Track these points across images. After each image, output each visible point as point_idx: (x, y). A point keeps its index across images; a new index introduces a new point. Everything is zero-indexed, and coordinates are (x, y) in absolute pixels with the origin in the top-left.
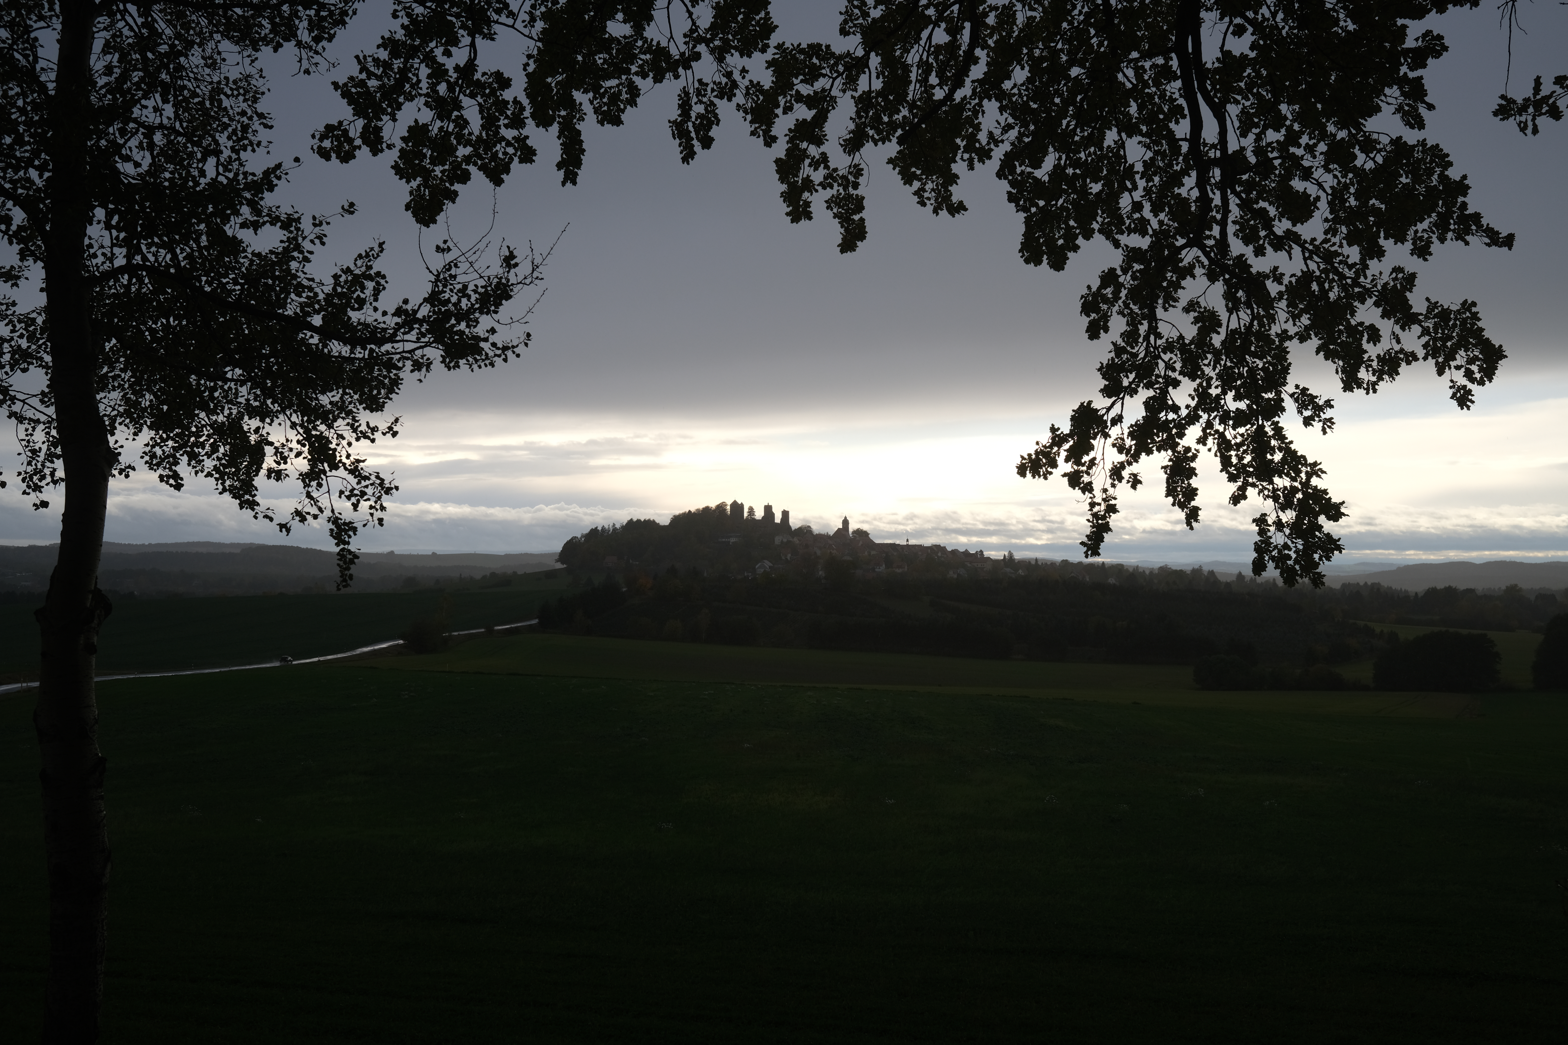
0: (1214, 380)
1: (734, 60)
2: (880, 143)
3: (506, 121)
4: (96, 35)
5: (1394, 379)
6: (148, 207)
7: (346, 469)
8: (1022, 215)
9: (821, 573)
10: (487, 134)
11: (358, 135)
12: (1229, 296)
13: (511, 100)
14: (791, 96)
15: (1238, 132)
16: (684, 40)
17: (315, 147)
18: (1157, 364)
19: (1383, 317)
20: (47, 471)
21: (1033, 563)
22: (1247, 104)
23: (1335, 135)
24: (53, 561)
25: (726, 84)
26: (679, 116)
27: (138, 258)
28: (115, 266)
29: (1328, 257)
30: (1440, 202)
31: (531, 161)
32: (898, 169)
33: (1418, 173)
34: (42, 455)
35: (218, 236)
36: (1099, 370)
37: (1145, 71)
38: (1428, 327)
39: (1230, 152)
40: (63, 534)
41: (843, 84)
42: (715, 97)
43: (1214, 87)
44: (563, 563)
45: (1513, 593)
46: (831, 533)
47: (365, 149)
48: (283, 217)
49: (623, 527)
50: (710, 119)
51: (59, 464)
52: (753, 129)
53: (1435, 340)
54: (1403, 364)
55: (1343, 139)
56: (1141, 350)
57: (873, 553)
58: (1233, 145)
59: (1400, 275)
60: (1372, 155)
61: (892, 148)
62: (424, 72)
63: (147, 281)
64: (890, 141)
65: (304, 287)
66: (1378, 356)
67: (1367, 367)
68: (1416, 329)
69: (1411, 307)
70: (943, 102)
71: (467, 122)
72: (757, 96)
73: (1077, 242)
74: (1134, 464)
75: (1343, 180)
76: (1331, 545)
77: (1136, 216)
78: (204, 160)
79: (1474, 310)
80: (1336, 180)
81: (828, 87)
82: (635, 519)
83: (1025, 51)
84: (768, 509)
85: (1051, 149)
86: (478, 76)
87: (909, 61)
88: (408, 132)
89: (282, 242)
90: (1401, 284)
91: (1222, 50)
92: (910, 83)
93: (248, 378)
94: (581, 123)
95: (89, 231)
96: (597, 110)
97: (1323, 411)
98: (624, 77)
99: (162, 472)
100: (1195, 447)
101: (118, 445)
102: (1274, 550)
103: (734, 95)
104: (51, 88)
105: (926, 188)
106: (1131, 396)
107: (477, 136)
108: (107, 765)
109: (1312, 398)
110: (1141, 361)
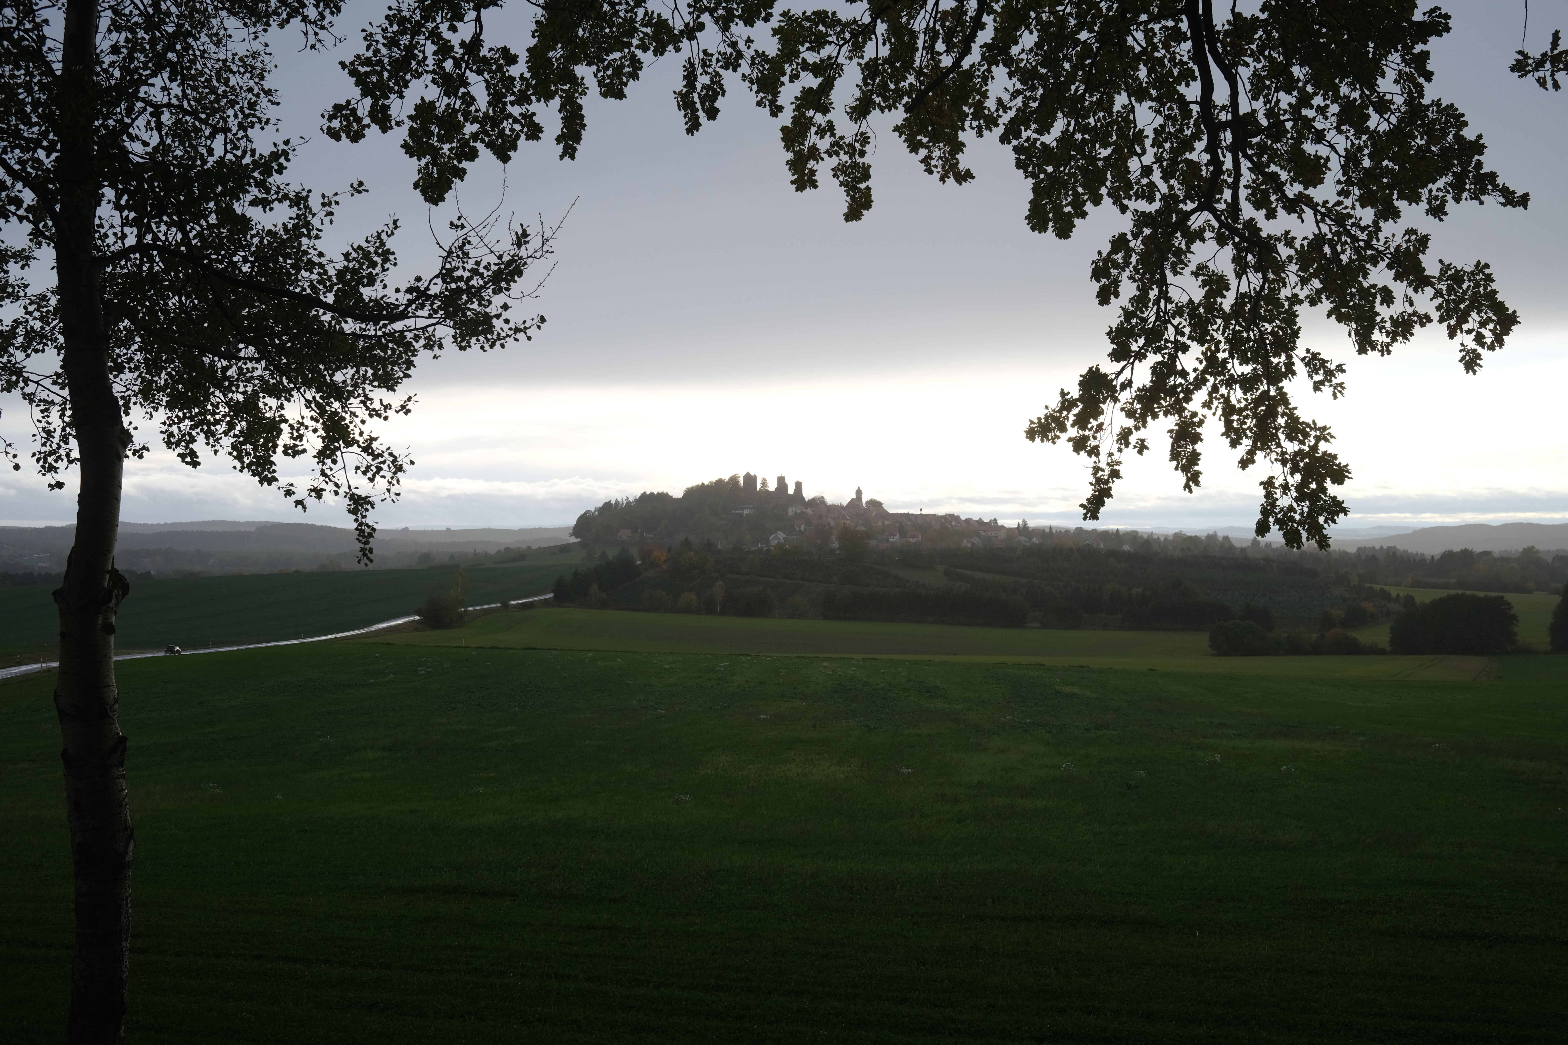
0: (1222, 344)
1: (739, 30)
2: (886, 111)
3: (513, 98)
4: (102, 14)
5: (1408, 340)
6: (157, 187)
7: (359, 446)
8: (1031, 181)
9: (836, 545)
10: (494, 111)
11: (366, 113)
12: (1240, 263)
13: (518, 76)
14: (798, 64)
15: (1249, 95)
16: (689, 10)
17: (325, 128)
18: (1166, 329)
19: (1395, 279)
20: (62, 452)
21: (1047, 530)
22: (1259, 66)
23: (1348, 96)
24: (71, 541)
25: (731, 54)
26: (685, 87)
27: (149, 237)
28: (126, 246)
29: (1341, 219)
30: (1456, 162)
31: (538, 138)
32: (904, 137)
33: (1433, 134)
34: (57, 435)
35: (227, 216)
36: (1108, 334)
37: (1155, 35)
38: (1441, 289)
39: (1241, 113)
40: (79, 515)
41: (850, 51)
42: (721, 67)
43: (1224, 49)
44: (577, 537)
45: (1530, 556)
46: (845, 504)
47: (375, 128)
48: (292, 195)
49: (636, 501)
50: (715, 91)
51: (74, 444)
52: (759, 99)
53: (1448, 301)
54: (1417, 326)
55: (1356, 100)
56: (1150, 315)
57: (887, 522)
58: (1244, 107)
59: (1413, 237)
60: (1386, 116)
61: (899, 115)
62: (430, 48)
63: (157, 259)
64: (896, 108)
65: (314, 264)
66: (1391, 318)
67: (1380, 330)
68: (1429, 291)
69: (1424, 270)
70: (950, 70)
71: (473, 99)
72: (763, 66)
73: (1085, 208)
74: (1142, 429)
75: (1356, 142)
76: (1337, 508)
77: (1145, 181)
78: (212, 136)
79: (1487, 271)
80: (1349, 142)
81: (834, 54)
82: (648, 493)
83: (1033, 15)
84: (781, 481)
85: (1060, 115)
86: (484, 52)
87: (916, 27)
88: (415, 110)
89: (291, 218)
90: (1414, 246)
91: (1233, 10)
92: (917, 49)
93: (263, 354)
94: (583, 97)
95: (99, 211)
96: (600, 83)
97: (1334, 376)
98: (626, 50)
99: (180, 450)
100: (1202, 411)
101: (133, 426)
102: (1280, 512)
103: (740, 65)
104: (58, 67)
105: (934, 155)
106: (1140, 361)
107: (484, 113)
108: (128, 744)
109: (1323, 362)
110: (1151, 326)
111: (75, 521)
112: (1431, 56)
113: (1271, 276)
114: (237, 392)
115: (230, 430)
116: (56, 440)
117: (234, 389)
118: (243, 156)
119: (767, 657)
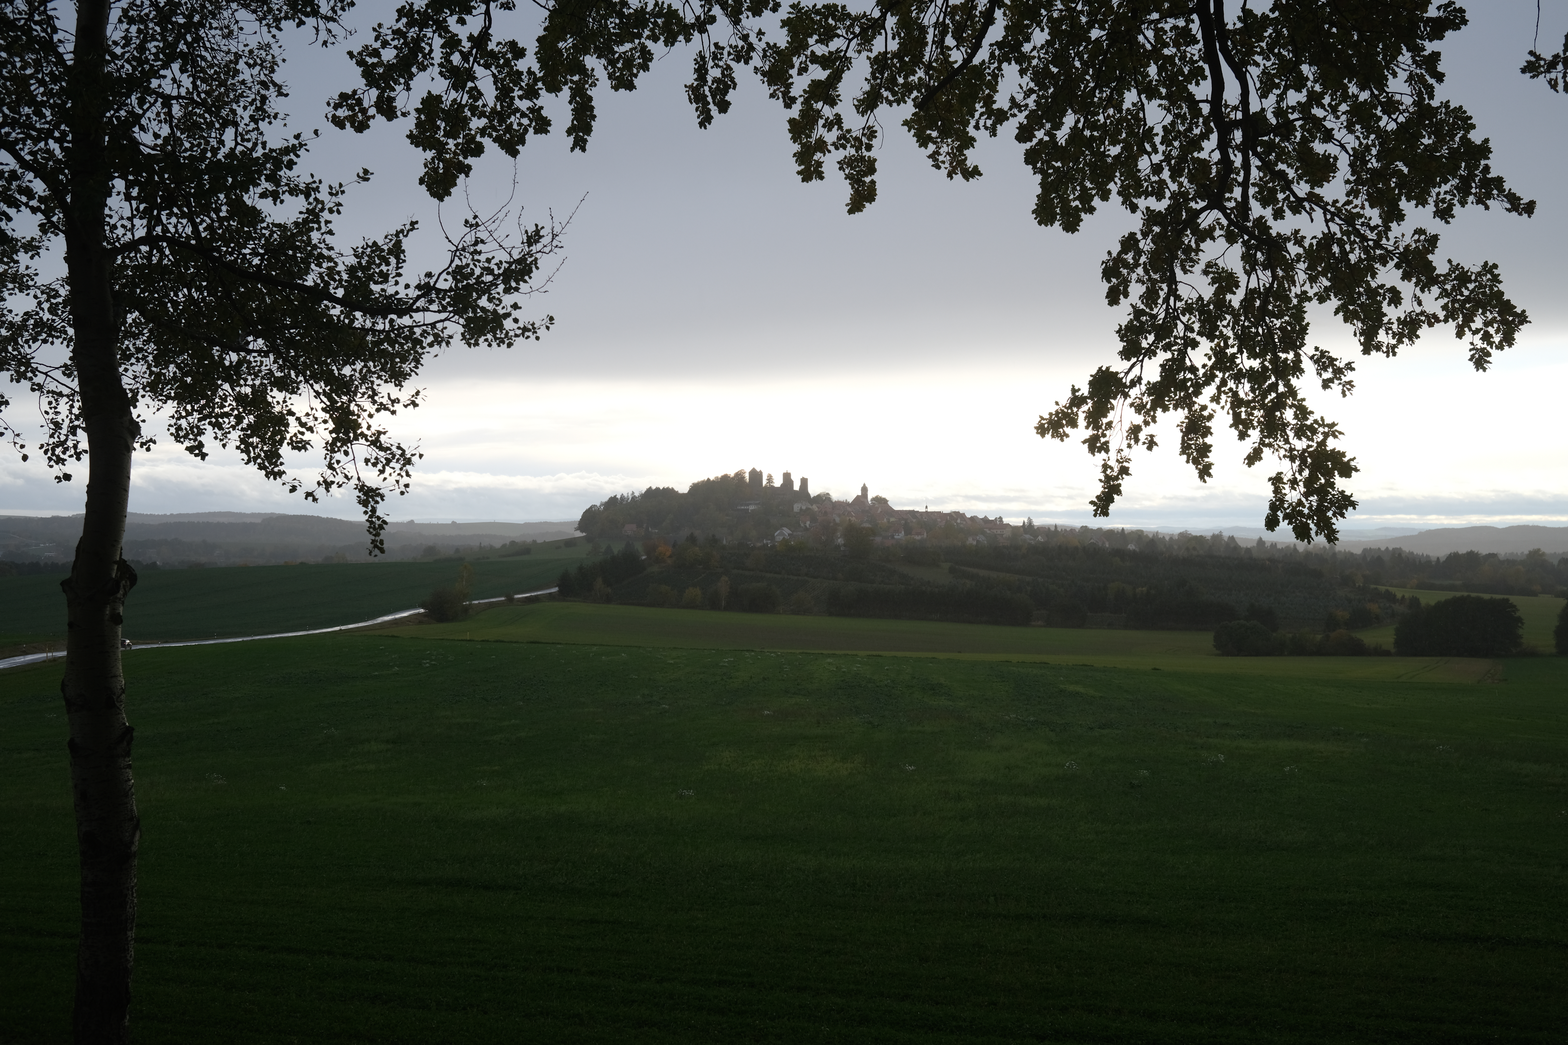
0: (1231, 340)
1: (750, 23)
2: (895, 104)
3: (521, 93)
4: (113, 5)
5: (1413, 342)
6: (168, 179)
7: (367, 440)
8: (1039, 177)
9: (840, 541)
10: (502, 106)
11: (372, 104)
12: (1249, 259)
13: (525, 70)
14: (806, 57)
15: (1259, 92)
17: (330, 116)
18: (1176, 325)
19: (1403, 279)
21: (1053, 529)
22: (1268, 64)
23: (1357, 97)
24: (79, 531)
25: (743, 47)
26: (696, 80)
27: (159, 229)
28: (136, 238)
29: (1350, 219)
30: (1463, 164)
31: (546, 132)
32: (913, 131)
33: (1441, 134)
34: (65, 426)
35: (238, 208)
36: (1117, 332)
37: (1165, 32)
38: (1447, 289)
39: (1251, 113)
40: (88, 505)
41: (859, 45)
42: (731, 60)
43: (1235, 47)
44: (582, 531)
45: (1536, 559)
46: (850, 500)
47: (380, 118)
48: (302, 186)
49: (642, 496)
50: (726, 83)
51: (83, 436)
52: (771, 91)
53: (1453, 301)
54: (1425, 326)
55: (1366, 100)
56: (1160, 312)
57: (892, 520)
58: (1255, 106)
59: (1422, 237)
60: (1394, 117)
61: (908, 110)
62: (438, 42)
63: (167, 252)
64: (905, 102)
65: (324, 257)
66: (1399, 319)
67: (1386, 331)
68: (1436, 290)
69: (1435, 269)
70: (961, 65)
71: (480, 94)
72: (774, 58)
73: (1093, 204)
74: (1152, 424)
75: (1365, 142)
76: (1345, 503)
77: (1154, 179)
78: (222, 129)
79: (1494, 271)
80: (1357, 142)
81: (843, 48)
82: (654, 488)
83: (1044, 13)
84: (787, 477)
85: (1069, 112)
86: (492, 46)
87: (926, 22)
88: (422, 103)
89: (301, 213)
90: (1424, 246)
91: (1243, 8)
92: (926, 44)
93: (272, 348)
94: (593, 88)
95: (109, 201)
96: (610, 76)
97: (1343, 373)
98: (637, 41)
99: (187, 444)
100: (1212, 406)
101: (141, 418)
102: (1288, 507)
103: (751, 58)
104: (69, 59)
105: (941, 151)
106: (1150, 358)
107: (492, 109)
108: (135, 734)
109: (1332, 360)
110: (1160, 322)
111: (83, 511)
112: (1442, 57)
113: (1280, 273)
114: (246, 385)
115: (238, 424)
116: (64, 431)
117: (242, 382)
118: (253, 149)
119: (771, 653)
